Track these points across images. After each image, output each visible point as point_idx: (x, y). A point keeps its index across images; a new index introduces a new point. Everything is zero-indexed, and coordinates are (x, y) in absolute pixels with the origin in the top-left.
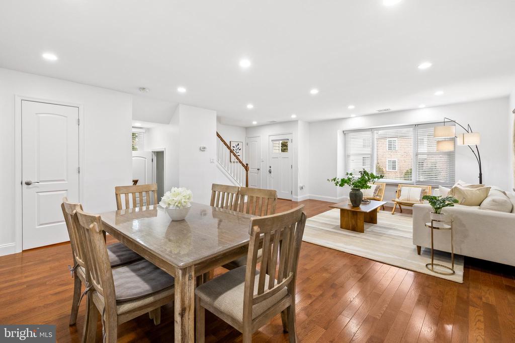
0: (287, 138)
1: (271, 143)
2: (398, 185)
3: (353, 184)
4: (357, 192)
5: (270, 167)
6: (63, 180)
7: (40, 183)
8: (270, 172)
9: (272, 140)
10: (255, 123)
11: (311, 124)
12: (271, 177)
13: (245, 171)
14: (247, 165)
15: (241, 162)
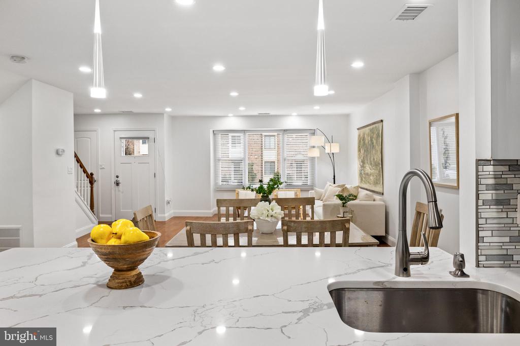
0: (146, 135)
1: (117, 140)
5: (117, 177)
8: (117, 184)
9: (121, 138)
12: (119, 191)
13: (89, 185)
14: (92, 174)
15: (85, 171)
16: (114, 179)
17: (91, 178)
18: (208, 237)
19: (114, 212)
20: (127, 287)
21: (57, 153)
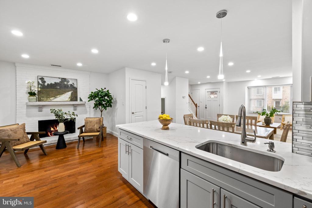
0: (217, 91)
1: (206, 93)
2: (282, 115)
3: (266, 114)
4: (269, 118)
5: (206, 105)
6: (142, 112)
7: (137, 113)
8: (206, 108)
9: (207, 92)
10: (199, 83)
11: (229, 83)
12: (207, 110)
13: (196, 108)
14: (196, 104)
15: (194, 103)
16: (205, 106)
17: (196, 105)
18: (201, 125)
19: (205, 117)
20: (164, 130)
21: (183, 97)
